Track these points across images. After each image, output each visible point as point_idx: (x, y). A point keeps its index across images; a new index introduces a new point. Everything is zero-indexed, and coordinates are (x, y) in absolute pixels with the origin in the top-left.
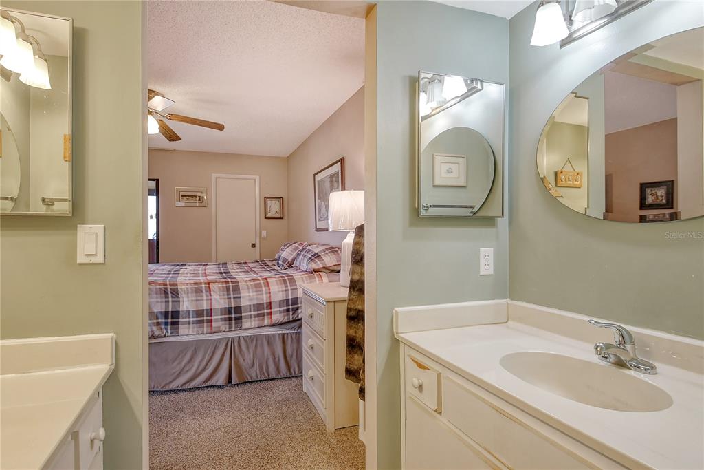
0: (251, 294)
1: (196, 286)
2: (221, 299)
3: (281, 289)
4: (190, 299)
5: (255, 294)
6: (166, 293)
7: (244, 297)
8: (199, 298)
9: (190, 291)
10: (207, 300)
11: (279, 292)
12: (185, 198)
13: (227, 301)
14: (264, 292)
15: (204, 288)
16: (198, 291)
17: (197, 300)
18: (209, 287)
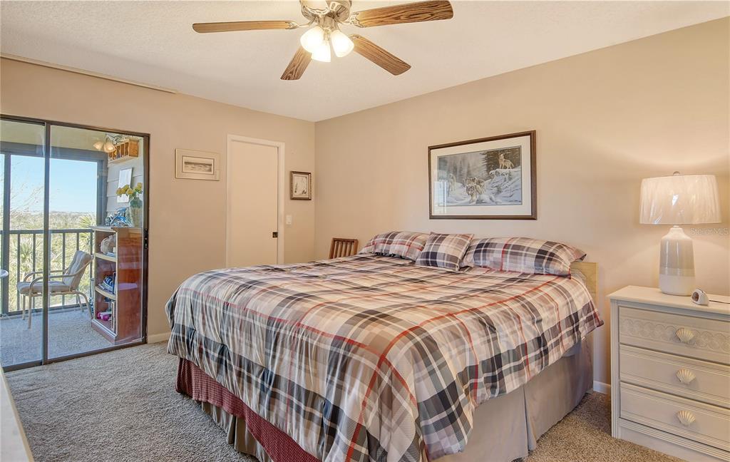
12: (190, 166)
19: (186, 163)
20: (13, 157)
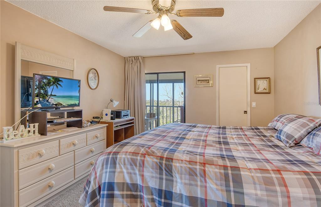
0: (259, 192)
1: (190, 166)
2: (217, 189)
3: (307, 196)
4: (183, 181)
5: (265, 193)
6: (161, 169)
7: (248, 195)
8: (193, 182)
9: (184, 170)
10: (201, 186)
11: (304, 198)
12: (200, 82)
13: (225, 193)
14: (279, 194)
15: (198, 170)
16: (192, 173)
17: (190, 185)
18: (204, 171)
19: (198, 80)
20: (175, 84)
